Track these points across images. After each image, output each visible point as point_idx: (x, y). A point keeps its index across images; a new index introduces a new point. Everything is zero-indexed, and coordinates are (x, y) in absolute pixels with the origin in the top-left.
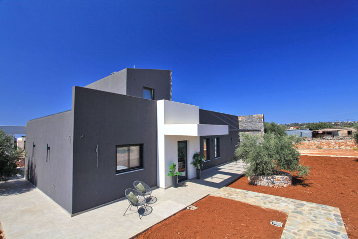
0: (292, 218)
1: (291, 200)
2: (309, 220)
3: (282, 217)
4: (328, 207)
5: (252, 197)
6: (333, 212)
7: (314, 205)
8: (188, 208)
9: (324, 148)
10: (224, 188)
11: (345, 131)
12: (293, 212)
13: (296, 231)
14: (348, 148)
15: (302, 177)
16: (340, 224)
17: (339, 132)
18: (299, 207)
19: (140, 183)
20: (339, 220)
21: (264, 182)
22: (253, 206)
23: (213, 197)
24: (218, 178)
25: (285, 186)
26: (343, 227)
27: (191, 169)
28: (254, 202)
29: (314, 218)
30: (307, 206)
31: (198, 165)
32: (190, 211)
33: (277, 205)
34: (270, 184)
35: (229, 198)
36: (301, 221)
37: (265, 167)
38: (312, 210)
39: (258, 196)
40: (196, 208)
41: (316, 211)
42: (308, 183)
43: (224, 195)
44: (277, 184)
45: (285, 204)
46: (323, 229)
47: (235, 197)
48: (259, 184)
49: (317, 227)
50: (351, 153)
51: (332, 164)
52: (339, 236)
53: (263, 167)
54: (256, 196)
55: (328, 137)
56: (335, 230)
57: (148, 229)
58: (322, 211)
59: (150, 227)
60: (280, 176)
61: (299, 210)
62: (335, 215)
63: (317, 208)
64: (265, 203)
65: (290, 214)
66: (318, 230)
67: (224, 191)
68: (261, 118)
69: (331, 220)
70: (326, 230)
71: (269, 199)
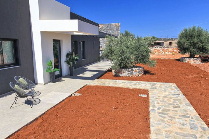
0: (151, 91)
1: (147, 82)
2: (161, 91)
3: (146, 92)
4: (169, 83)
5: (120, 83)
6: (173, 86)
7: (161, 83)
8: (73, 95)
9: (156, 54)
10: (96, 80)
11: (168, 42)
12: (150, 88)
13: (157, 97)
14: (170, 53)
15: (148, 70)
16: (178, 90)
17: (165, 43)
18: (153, 86)
19: (21, 78)
20: (177, 89)
21: (126, 73)
22: (124, 88)
23: (91, 86)
24: (88, 74)
25: (140, 75)
26: (180, 91)
27: (65, 67)
28: (123, 86)
29: (164, 90)
30: (158, 84)
31: (71, 63)
32: (76, 96)
33: (139, 86)
34: (130, 74)
35: (104, 85)
36: (157, 92)
37: (128, 61)
38: (161, 86)
39: (124, 82)
40: (80, 94)
41: (164, 86)
42: (153, 73)
43: (99, 84)
44: (135, 74)
45: (145, 85)
46: (171, 94)
47: (108, 84)
48: (122, 76)
49: (167, 94)
50: (171, 56)
51: (163, 63)
52: (180, 96)
53: (126, 62)
54: (123, 82)
55: (158, 46)
56: (177, 93)
57: (44, 113)
58: (167, 86)
59: (46, 112)
60: (137, 69)
61: (154, 87)
62: (174, 87)
63: (164, 85)
64: (131, 86)
65: (149, 90)
66: (169, 95)
67: (97, 81)
68: (118, 26)
69: (173, 89)
70: (172, 94)
71: (133, 83)
